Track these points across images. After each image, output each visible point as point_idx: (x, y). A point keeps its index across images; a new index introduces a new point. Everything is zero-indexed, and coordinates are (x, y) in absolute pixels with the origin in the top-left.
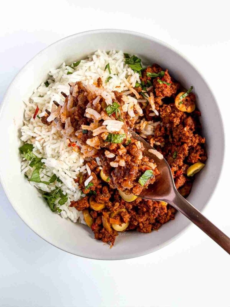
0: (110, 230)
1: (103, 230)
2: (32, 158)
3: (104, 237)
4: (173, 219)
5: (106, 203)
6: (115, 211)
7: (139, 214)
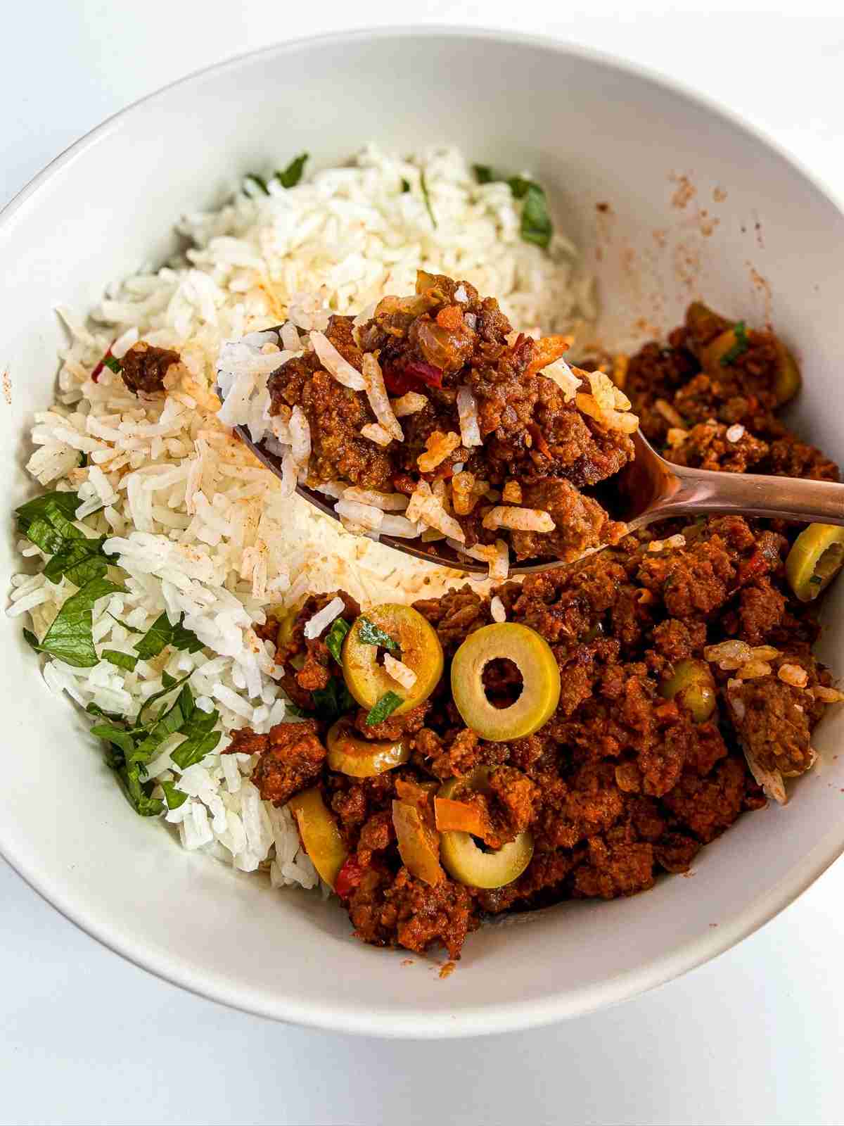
0: (435, 876)
1: (402, 880)
2: (59, 540)
3: (410, 916)
4: (758, 807)
5: (408, 735)
6: (456, 773)
7: (584, 788)
